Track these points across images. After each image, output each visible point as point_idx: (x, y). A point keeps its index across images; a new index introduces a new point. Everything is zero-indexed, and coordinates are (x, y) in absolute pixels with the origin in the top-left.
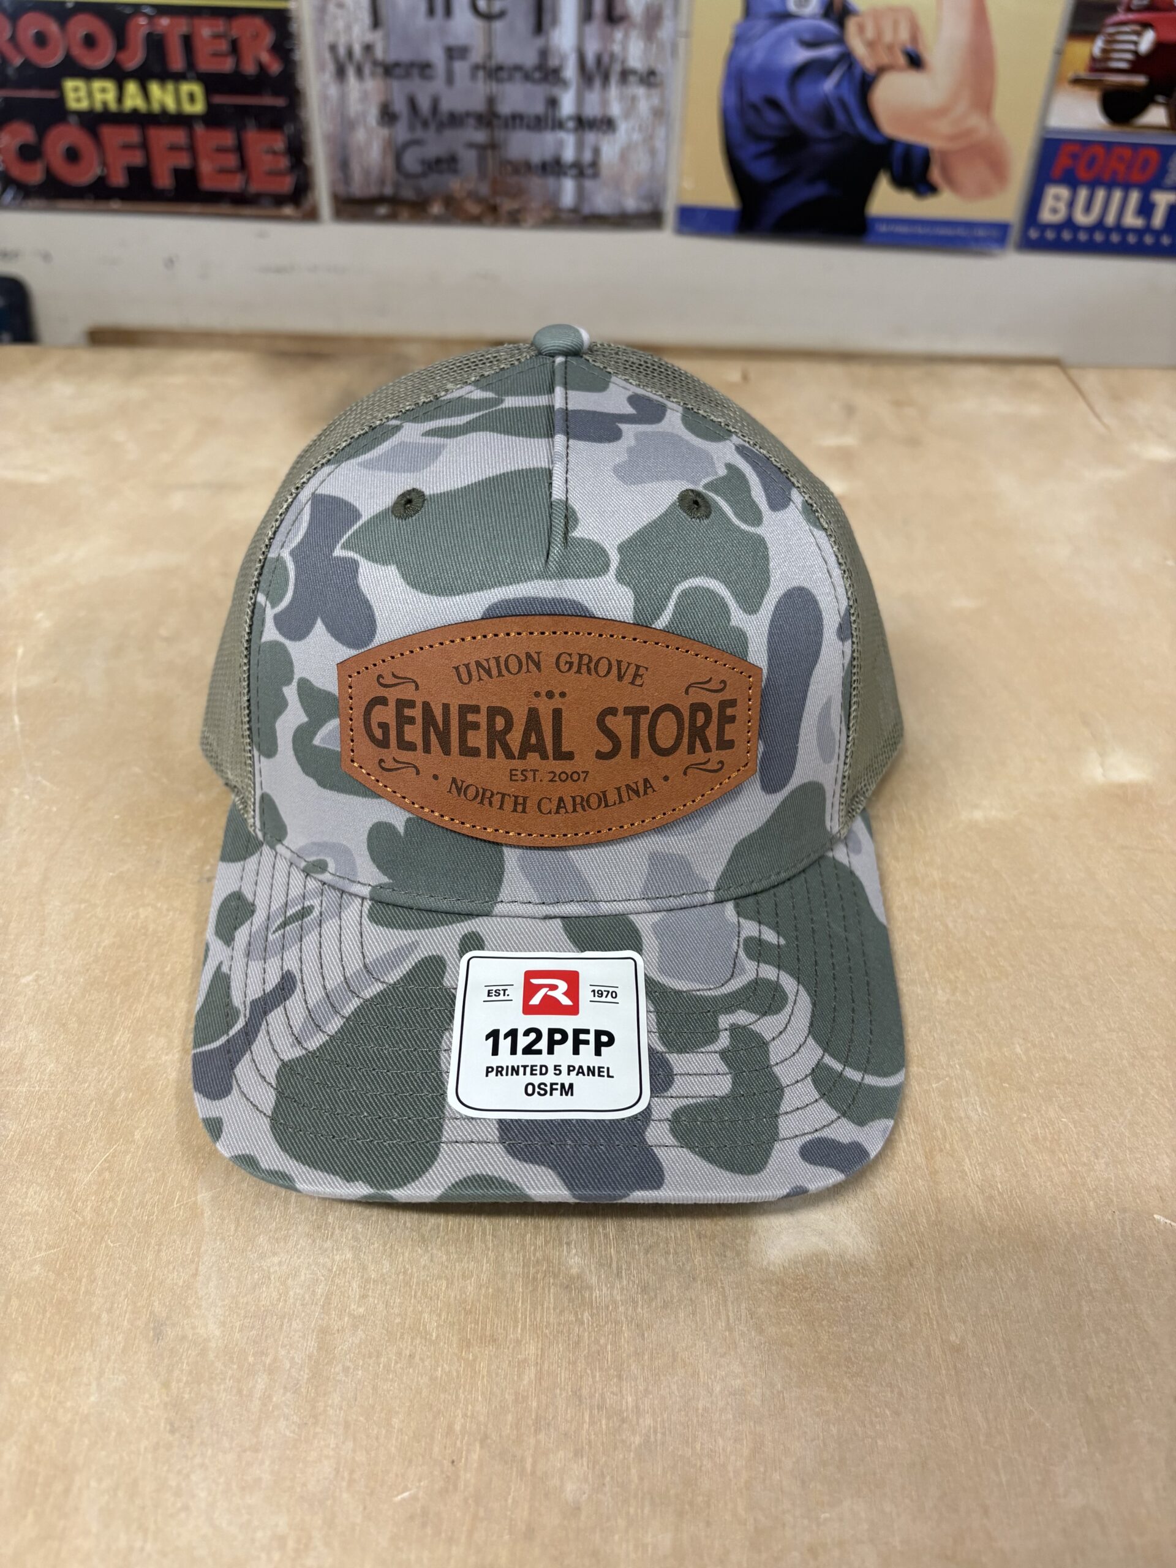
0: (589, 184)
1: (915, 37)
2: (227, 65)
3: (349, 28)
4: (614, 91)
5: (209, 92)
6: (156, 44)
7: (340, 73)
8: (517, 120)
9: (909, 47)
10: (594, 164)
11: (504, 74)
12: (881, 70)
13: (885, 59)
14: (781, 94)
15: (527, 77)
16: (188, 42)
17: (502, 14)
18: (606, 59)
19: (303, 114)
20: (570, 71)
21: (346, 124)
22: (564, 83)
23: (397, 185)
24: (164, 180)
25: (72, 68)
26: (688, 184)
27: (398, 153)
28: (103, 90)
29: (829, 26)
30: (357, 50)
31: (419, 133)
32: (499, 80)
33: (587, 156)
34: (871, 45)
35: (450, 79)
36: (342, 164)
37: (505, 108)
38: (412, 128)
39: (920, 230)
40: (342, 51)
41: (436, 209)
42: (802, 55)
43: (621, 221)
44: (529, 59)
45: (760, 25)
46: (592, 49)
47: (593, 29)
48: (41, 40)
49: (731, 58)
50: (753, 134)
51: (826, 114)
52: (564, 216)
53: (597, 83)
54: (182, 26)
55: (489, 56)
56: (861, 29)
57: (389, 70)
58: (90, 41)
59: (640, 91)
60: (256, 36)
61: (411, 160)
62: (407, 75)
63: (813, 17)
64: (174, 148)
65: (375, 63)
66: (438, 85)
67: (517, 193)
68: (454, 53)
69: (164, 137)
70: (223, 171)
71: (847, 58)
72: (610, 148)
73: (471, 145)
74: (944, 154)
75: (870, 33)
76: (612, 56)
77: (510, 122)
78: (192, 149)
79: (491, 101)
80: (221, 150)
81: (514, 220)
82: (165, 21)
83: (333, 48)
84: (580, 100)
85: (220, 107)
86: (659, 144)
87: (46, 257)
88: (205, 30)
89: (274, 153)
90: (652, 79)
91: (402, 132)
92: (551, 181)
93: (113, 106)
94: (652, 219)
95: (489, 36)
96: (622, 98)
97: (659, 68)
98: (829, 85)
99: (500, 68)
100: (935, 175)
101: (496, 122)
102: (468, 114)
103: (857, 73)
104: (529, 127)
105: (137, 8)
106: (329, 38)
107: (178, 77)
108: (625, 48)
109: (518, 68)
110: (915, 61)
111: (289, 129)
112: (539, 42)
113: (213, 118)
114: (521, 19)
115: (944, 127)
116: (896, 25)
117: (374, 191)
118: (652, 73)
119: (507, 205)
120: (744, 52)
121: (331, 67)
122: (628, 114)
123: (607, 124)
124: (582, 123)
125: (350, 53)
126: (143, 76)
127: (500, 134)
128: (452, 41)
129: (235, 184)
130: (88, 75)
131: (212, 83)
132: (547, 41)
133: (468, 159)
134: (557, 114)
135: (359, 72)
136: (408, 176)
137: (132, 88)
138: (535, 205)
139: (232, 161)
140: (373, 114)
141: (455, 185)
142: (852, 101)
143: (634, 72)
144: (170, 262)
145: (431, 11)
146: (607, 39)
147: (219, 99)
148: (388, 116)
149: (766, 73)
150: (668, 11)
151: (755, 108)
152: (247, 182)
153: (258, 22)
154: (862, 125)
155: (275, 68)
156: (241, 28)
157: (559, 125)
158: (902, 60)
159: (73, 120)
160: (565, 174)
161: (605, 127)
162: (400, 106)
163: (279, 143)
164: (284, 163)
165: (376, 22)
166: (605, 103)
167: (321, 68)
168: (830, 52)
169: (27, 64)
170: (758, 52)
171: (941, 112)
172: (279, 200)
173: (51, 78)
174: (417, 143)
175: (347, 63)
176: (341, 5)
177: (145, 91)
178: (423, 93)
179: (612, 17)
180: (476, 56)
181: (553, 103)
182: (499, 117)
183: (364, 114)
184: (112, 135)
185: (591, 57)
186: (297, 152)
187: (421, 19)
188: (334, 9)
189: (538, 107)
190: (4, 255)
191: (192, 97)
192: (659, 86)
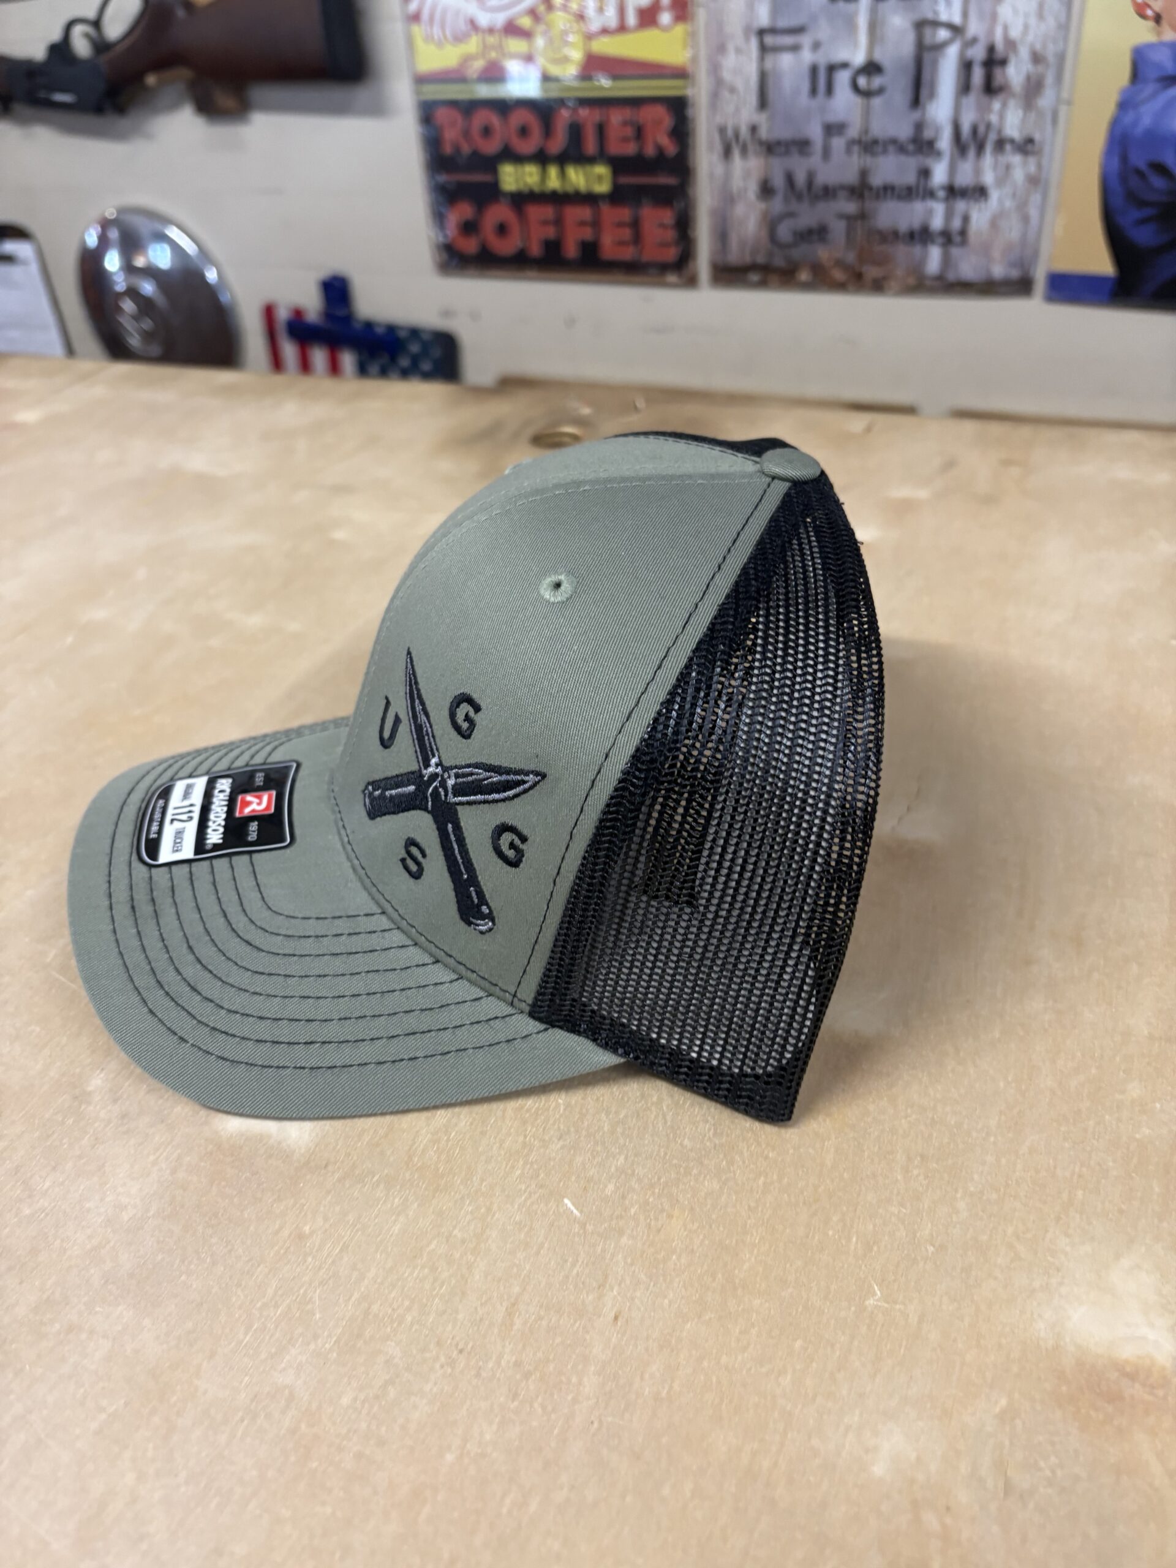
0: (955, 251)
2: (631, 149)
3: (737, 110)
4: (988, 159)
5: (615, 173)
6: (576, 131)
7: (727, 152)
8: (888, 191)
10: (963, 233)
11: (880, 149)
14: (1170, 158)
15: (901, 149)
16: (601, 129)
17: (881, 91)
18: (982, 129)
19: (690, 192)
20: (945, 142)
21: (728, 199)
22: (938, 154)
23: (771, 254)
24: (571, 250)
25: (509, 155)
26: (1060, 251)
27: (771, 224)
28: (531, 175)
30: (744, 131)
31: (794, 206)
32: (874, 154)
33: (957, 224)
35: (826, 153)
36: (722, 236)
37: (877, 180)
38: (786, 200)
40: (730, 133)
41: (804, 276)
43: (988, 288)
44: (904, 132)
45: (1149, 89)
46: (968, 120)
47: (970, 102)
48: (487, 131)
49: (1115, 123)
50: (1134, 199)
52: (928, 283)
53: (972, 153)
54: (597, 115)
55: (866, 132)
57: (771, 148)
58: (524, 131)
59: (1016, 159)
60: (659, 121)
61: (784, 232)
62: (787, 153)
64: (583, 224)
65: (761, 143)
66: (815, 159)
67: (883, 261)
68: (832, 129)
69: (577, 214)
70: (622, 243)
72: (980, 216)
73: (841, 216)
76: (989, 126)
77: (882, 192)
78: (596, 224)
79: (864, 174)
80: (620, 225)
81: (878, 287)
82: (584, 112)
83: (722, 130)
84: (952, 170)
85: (623, 187)
86: (1033, 212)
87: (475, 316)
88: (616, 117)
89: (664, 227)
90: (1029, 147)
91: (777, 205)
92: (917, 250)
93: (536, 189)
94: (1021, 286)
95: (867, 113)
96: (995, 167)
97: (1037, 135)
99: (875, 142)
101: (867, 193)
102: (843, 187)
104: (900, 198)
105: (561, 102)
106: (719, 119)
107: (590, 160)
108: (1002, 116)
109: (894, 141)
111: (679, 205)
112: (916, 115)
113: (617, 196)
114: (899, 95)
117: (748, 259)
118: (1030, 141)
119: (872, 272)
120: (1129, 118)
121: (718, 147)
122: (1000, 182)
123: (980, 192)
124: (953, 192)
125: (737, 136)
126: (563, 160)
127: (869, 205)
128: (832, 118)
129: (628, 253)
130: (518, 159)
131: (619, 165)
132: (924, 114)
133: (838, 228)
134: (928, 183)
135: (744, 151)
136: (781, 246)
137: (553, 171)
138: (899, 272)
139: (627, 234)
140: (753, 188)
141: (823, 253)
143: (1012, 141)
144: (571, 322)
145: (814, 91)
146: (984, 110)
147: (624, 180)
148: (766, 190)
149: (1153, 137)
150: (1049, 80)
151: (1140, 173)
152: (640, 253)
153: (661, 110)
155: (672, 149)
156: (647, 115)
157: (930, 194)
159: (505, 201)
160: (933, 242)
161: (976, 196)
162: (779, 181)
163: (666, 216)
164: (671, 235)
165: (763, 102)
166: (978, 171)
167: (711, 148)
169: (474, 152)
170: (1145, 118)
172: (664, 268)
173: (490, 164)
174: (791, 215)
175: (734, 145)
176: (733, 90)
177: (563, 174)
178: (801, 168)
179: (990, 89)
180: (853, 132)
181: (925, 173)
182: (871, 188)
183: (746, 190)
184: (537, 213)
185: (966, 128)
186: (684, 225)
187: (804, 98)
188: (726, 94)
189: (910, 178)
190: (447, 313)
191: (600, 178)
192: (1038, 153)
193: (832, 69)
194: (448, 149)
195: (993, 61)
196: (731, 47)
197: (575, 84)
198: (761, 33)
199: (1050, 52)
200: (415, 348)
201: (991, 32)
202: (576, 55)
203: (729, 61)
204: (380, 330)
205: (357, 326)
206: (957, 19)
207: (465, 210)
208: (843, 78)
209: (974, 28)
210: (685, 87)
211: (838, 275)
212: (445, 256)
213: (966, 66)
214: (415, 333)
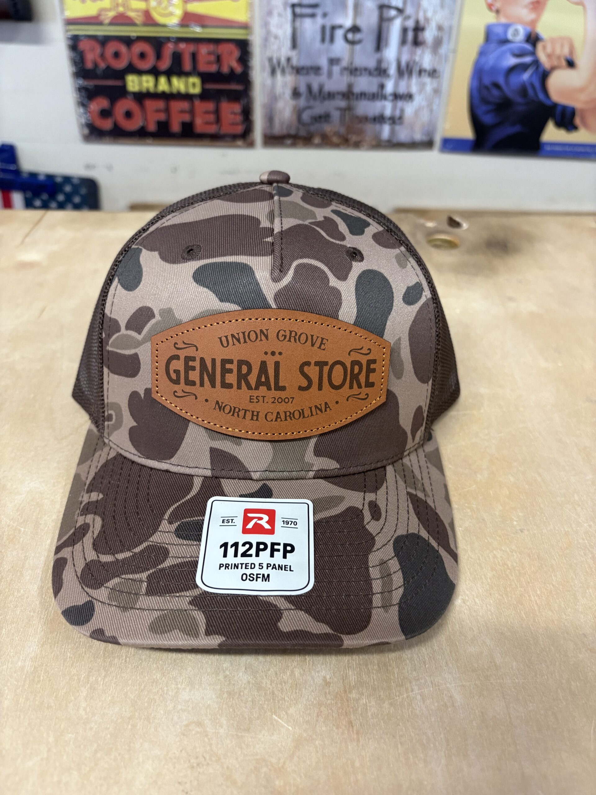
0: (397, 128)
1: (572, 51)
2: (213, 68)
3: (279, 49)
4: (414, 80)
5: (203, 82)
6: (177, 57)
7: (273, 72)
8: (363, 95)
9: (569, 57)
10: (401, 118)
11: (358, 73)
12: (553, 68)
13: (555, 63)
14: (501, 81)
15: (370, 73)
16: (194, 56)
17: (359, 42)
18: (411, 63)
19: (251, 94)
20: (393, 71)
21: (273, 98)
22: (388, 76)
23: (298, 129)
24: (176, 127)
25: (132, 69)
26: (447, 126)
27: (299, 113)
28: (147, 82)
29: (528, 47)
30: (283, 61)
31: (312, 103)
32: (355, 75)
33: (398, 113)
34: (549, 56)
35: (330, 74)
36: (270, 119)
37: (357, 89)
38: (308, 100)
39: (567, 149)
40: (275, 61)
41: (317, 140)
42: (512, 61)
43: (412, 145)
44: (371, 63)
45: (493, 46)
46: (405, 58)
47: (406, 49)
48: (117, 55)
49: (477, 63)
50: (485, 101)
51: (523, 91)
52: (383, 143)
53: (406, 76)
54: (191, 48)
55: (352, 63)
56: (544, 48)
57: (298, 71)
58: (142, 56)
59: (427, 80)
60: (231, 53)
61: (306, 116)
62: (307, 73)
63: (520, 42)
64: (182, 112)
65: (293, 67)
66: (323, 78)
67: (360, 132)
68: (333, 61)
69: (177, 106)
70: (208, 123)
71: (536, 63)
72: (409, 109)
73: (338, 109)
74: (583, 111)
75: (549, 50)
76: (414, 62)
77: (359, 97)
78: (192, 112)
79: (350, 86)
80: (207, 112)
81: (357, 145)
82: (182, 46)
83: (270, 60)
84: (396, 85)
85: (208, 90)
86: (435, 107)
87: (110, 168)
88: (204, 50)
89: (235, 114)
90: (434, 74)
91: (302, 102)
92: (377, 126)
93: (152, 90)
94: (428, 144)
95: (352, 53)
96: (418, 84)
97: (438, 68)
98: (526, 76)
99: (356, 69)
100: (577, 121)
101: (351, 97)
102: (338, 93)
103: (541, 70)
104: (369, 99)
105: (168, 39)
106: (268, 54)
107: (187, 74)
108: (422, 58)
109: (366, 69)
110: (571, 64)
111: (244, 101)
112: (377, 56)
113: (204, 96)
114: (369, 43)
115: (583, 97)
116: (562, 46)
117: (285, 132)
118: (435, 71)
119: (354, 138)
120: (483, 60)
121: (268, 69)
122: (420, 92)
123: (409, 97)
124: (396, 96)
125: (279, 63)
126: (169, 74)
127: (354, 103)
128: (333, 55)
129: (213, 129)
130: (139, 72)
131: (205, 78)
132: (382, 55)
133: (336, 115)
134: (384, 92)
135: (283, 72)
136: (304, 124)
137: (163, 80)
138: (368, 138)
139: (212, 118)
140: (288, 93)
141: (327, 128)
142: (537, 84)
143: (425, 70)
144: (175, 170)
145: (323, 40)
146: (413, 53)
147: (209, 86)
148: (296, 94)
149: (494, 70)
150: (445, 40)
151: (487, 88)
152: (220, 129)
153: (232, 46)
154: (541, 96)
155: (239, 69)
156: (223, 49)
157: (384, 97)
158: (564, 63)
159: (130, 97)
160: (385, 122)
161: (408, 98)
162: (303, 89)
163: (237, 108)
164: (239, 118)
165: (294, 45)
166: (409, 86)
167: (263, 69)
168: (528, 59)
169: (108, 68)
170: (491, 60)
171: (582, 90)
172: (234, 137)
173: (121, 75)
174: (309, 107)
175: (277, 67)
176: (276, 37)
177: (169, 82)
178: (315, 81)
179: (417, 43)
180: (344, 63)
181: (382, 86)
182: (353, 94)
183: (284, 93)
184: (150, 105)
185: (403, 63)
186: (247, 113)
187: (317, 44)
188: (272, 39)
189: (374, 89)
190: (88, 167)
191: (194, 85)
192: (438, 77)
193: (333, 28)
194: (89, 65)
195: (418, 29)
196: (275, 13)
197: (177, 29)
198: (293, 6)
199: (446, 25)
200: (68, 189)
201: (417, 13)
202: (179, 12)
203: (274, 21)
204: (42, 178)
205: (25, 176)
206: (400, 5)
207: (102, 103)
208: (339, 34)
209: (409, 10)
210: (247, 34)
211: (335, 140)
212: (86, 131)
213: (405, 30)
214: (67, 179)
